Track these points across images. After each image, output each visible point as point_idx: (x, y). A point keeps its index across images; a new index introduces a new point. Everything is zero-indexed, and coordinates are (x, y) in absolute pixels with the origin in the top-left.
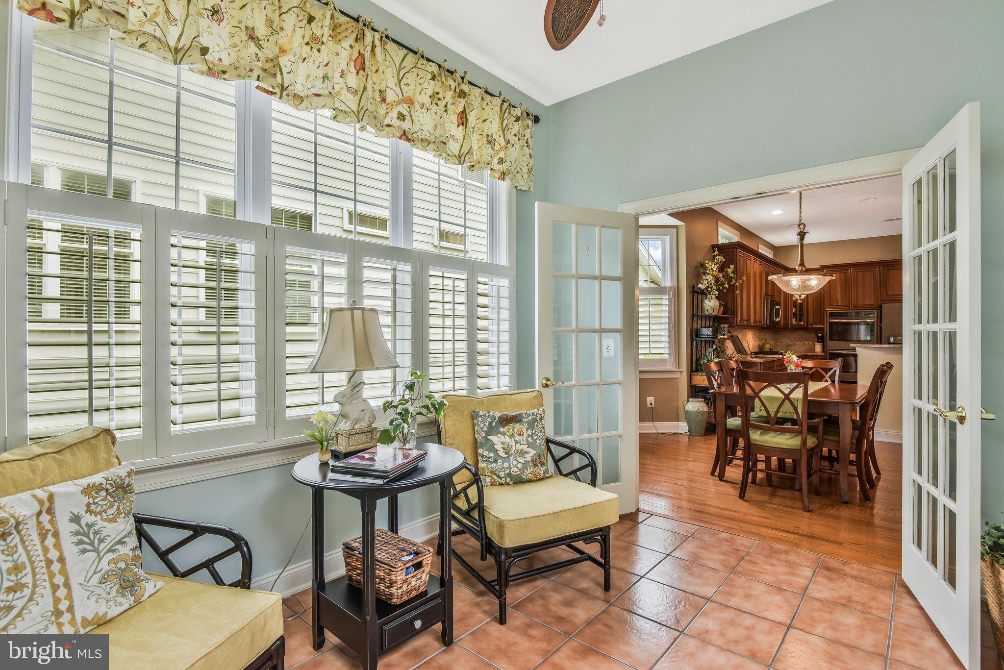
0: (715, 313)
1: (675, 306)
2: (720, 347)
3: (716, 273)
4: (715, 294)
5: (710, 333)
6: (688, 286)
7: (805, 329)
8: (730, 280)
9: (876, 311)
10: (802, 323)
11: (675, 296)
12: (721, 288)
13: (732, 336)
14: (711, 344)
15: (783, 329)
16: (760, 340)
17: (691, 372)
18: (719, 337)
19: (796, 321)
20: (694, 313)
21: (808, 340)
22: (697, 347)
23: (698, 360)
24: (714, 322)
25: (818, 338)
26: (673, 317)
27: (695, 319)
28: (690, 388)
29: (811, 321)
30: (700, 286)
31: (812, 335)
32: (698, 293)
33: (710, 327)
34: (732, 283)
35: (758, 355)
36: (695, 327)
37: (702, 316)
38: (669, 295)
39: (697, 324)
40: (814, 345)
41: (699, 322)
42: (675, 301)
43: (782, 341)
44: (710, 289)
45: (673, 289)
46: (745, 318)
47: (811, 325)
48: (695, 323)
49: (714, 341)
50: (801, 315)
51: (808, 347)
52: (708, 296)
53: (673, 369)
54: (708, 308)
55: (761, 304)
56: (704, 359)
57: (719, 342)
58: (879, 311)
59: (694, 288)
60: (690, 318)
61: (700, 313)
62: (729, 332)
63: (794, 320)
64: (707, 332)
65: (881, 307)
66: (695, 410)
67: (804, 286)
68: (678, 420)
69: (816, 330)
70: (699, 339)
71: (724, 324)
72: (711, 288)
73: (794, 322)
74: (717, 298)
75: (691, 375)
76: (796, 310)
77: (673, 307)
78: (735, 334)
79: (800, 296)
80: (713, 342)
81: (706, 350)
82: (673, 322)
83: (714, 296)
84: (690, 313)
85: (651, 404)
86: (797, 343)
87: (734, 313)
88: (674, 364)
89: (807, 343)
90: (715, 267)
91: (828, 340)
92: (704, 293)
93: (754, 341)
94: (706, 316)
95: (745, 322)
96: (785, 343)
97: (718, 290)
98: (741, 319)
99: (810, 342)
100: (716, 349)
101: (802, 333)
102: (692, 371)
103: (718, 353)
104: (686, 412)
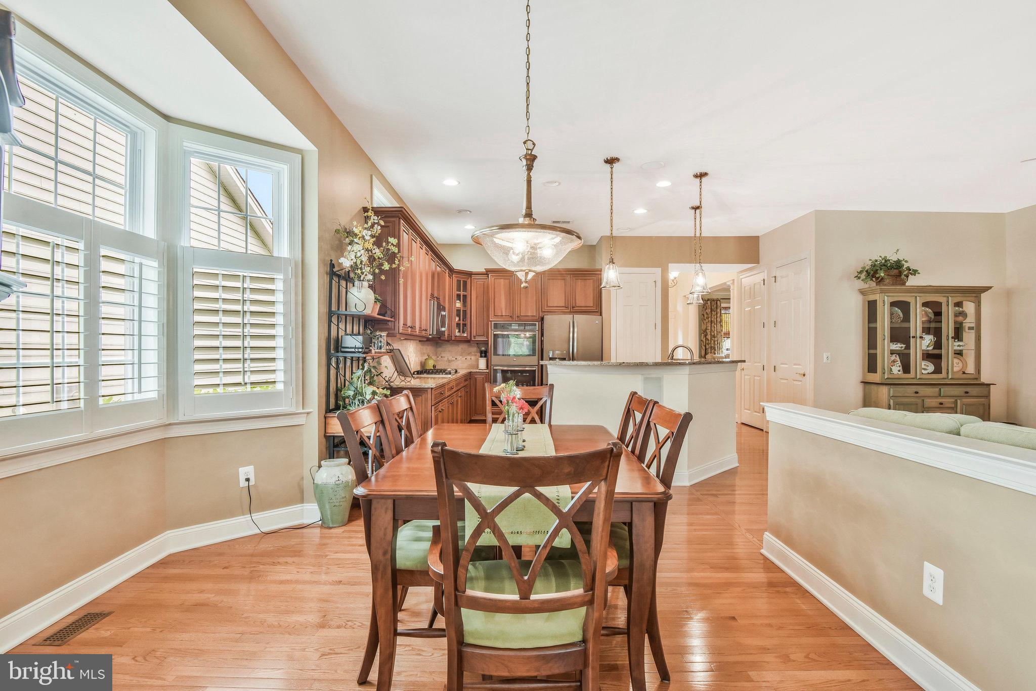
0: (368, 312)
1: (296, 294)
2: (374, 367)
3: (369, 246)
4: (368, 281)
5: (359, 345)
6: (321, 261)
7: (467, 341)
8: (391, 258)
9: (537, 323)
10: (465, 335)
11: (296, 277)
12: (377, 271)
13: (391, 351)
14: (361, 362)
15: (447, 341)
16: (422, 354)
17: (326, 413)
18: (373, 351)
19: (459, 332)
20: (333, 309)
21: (469, 354)
22: (337, 368)
23: (338, 390)
24: (365, 327)
25: (481, 352)
26: (293, 314)
27: (334, 320)
28: (324, 440)
29: (474, 333)
30: (342, 260)
31: (474, 349)
32: (339, 276)
33: (359, 334)
34: (394, 266)
35: (422, 376)
36: (334, 333)
37: (346, 316)
38: (286, 274)
39: (339, 329)
40: (477, 361)
41: (342, 326)
42: (296, 285)
43: (443, 355)
44: (359, 271)
45: (293, 264)
46: (409, 324)
47: (474, 337)
48: (334, 328)
49: (365, 358)
50: (465, 325)
51: (470, 363)
52: (357, 283)
53: (293, 409)
54: (357, 301)
55: (427, 307)
56: (349, 389)
57: (373, 359)
58: (540, 323)
59: (332, 266)
60: (325, 318)
61: (342, 310)
62: (388, 344)
63: (457, 331)
64: (353, 342)
65: (542, 319)
66: (332, 481)
67: (533, 256)
68: (302, 500)
69: (478, 343)
70: (340, 354)
71: (381, 330)
72: (361, 269)
73: (457, 334)
74: (370, 287)
75: (325, 418)
76: (460, 320)
77: (293, 295)
78: (396, 346)
79: (527, 274)
80: (365, 360)
81: (352, 373)
82: (293, 324)
83: (366, 284)
84: (325, 310)
85: (248, 480)
86: (459, 358)
87: (394, 315)
88: (294, 401)
89: (469, 357)
90: (367, 234)
91: (492, 354)
92: (348, 278)
93: (416, 357)
94: (353, 316)
95: (410, 329)
96: (446, 359)
97: (374, 274)
98: (405, 324)
99: (473, 357)
100: (369, 371)
101: (463, 346)
102: (328, 410)
103: (372, 378)
104: (316, 486)
